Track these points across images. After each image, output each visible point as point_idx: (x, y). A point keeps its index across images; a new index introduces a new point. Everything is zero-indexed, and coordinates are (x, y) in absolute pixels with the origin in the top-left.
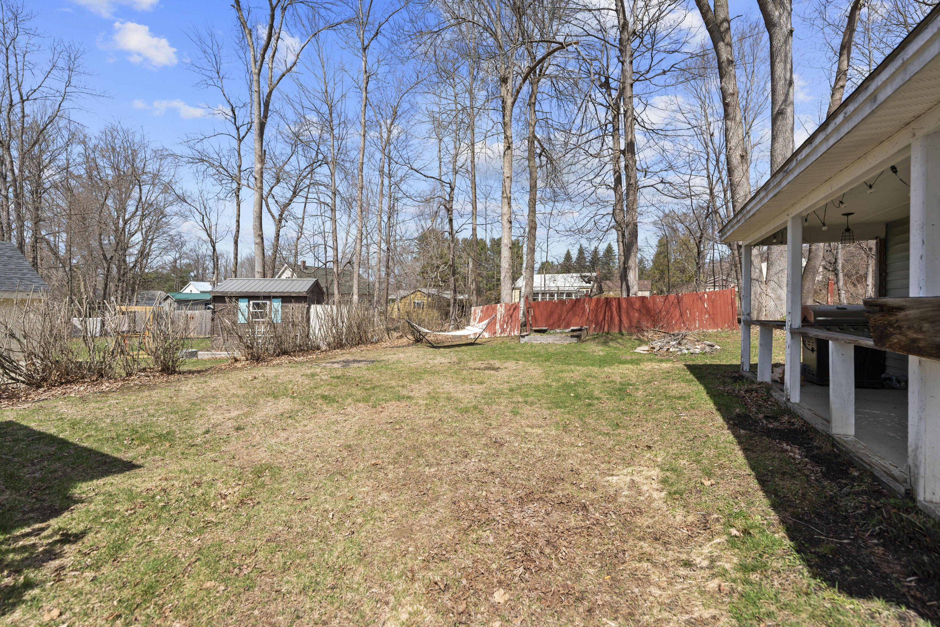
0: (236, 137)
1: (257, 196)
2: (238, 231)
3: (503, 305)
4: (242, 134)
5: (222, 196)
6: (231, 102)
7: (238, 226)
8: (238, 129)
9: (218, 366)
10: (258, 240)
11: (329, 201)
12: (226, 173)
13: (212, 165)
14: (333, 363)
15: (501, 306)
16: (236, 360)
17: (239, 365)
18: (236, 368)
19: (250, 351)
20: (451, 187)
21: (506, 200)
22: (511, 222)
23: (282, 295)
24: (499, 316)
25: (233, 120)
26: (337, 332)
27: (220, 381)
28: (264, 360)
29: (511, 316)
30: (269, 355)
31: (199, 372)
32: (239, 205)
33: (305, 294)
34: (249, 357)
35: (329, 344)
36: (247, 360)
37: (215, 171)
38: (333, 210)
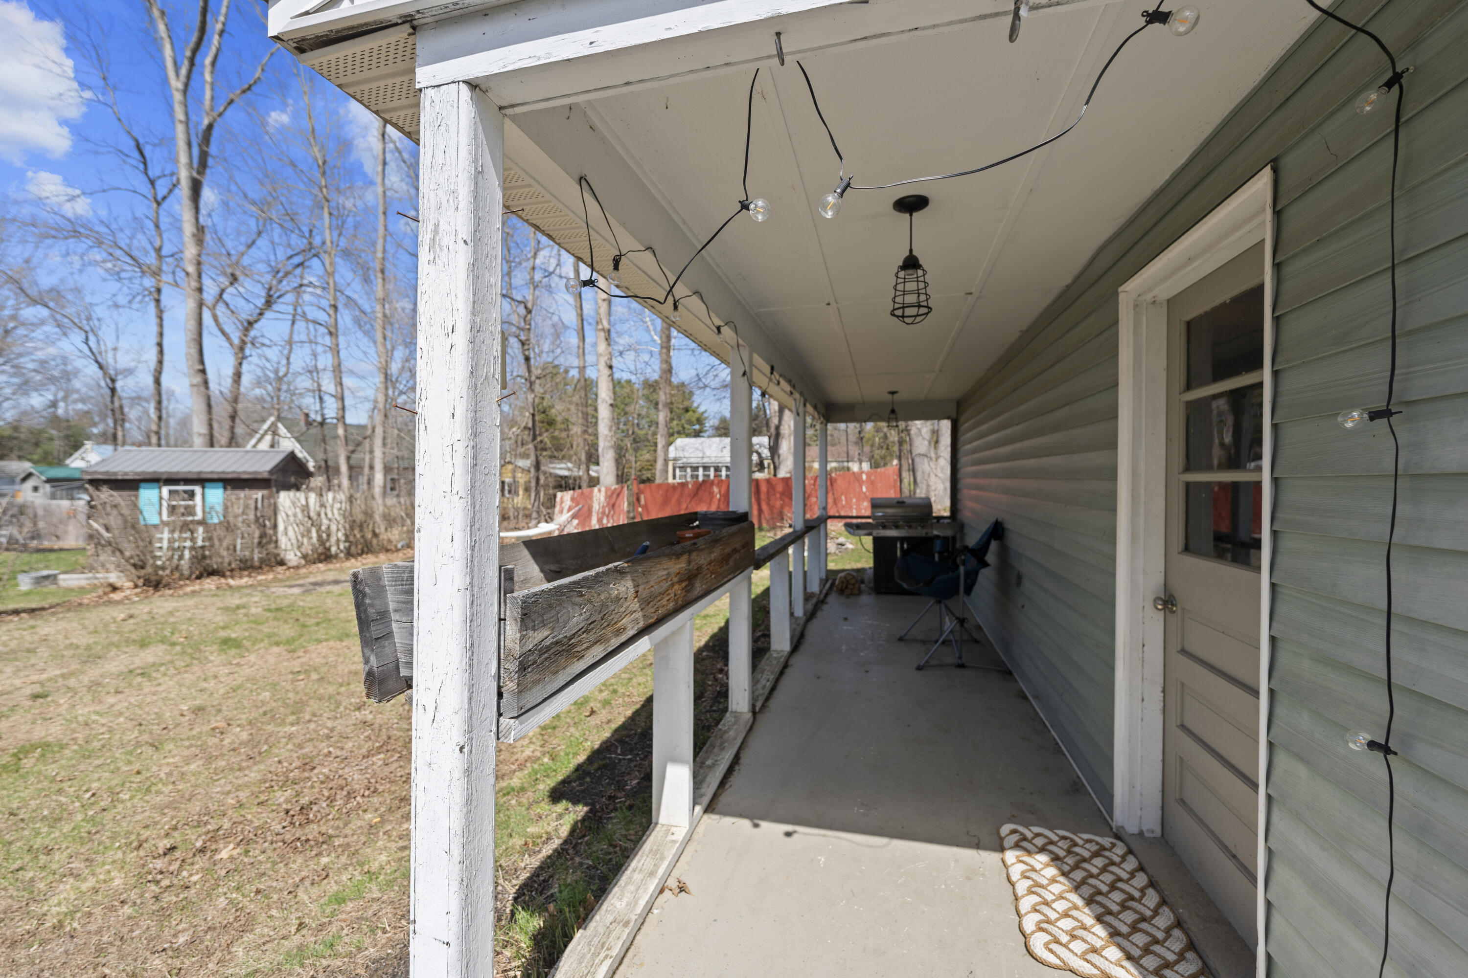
0: (150, 196)
1: (191, 304)
2: (160, 362)
3: (603, 489)
4: (162, 191)
5: (122, 300)
6: (134, 134)
7: (161, 352)
8: (152, 183)
9: (75, 599)
10: (198, 379)
11: (322, 317)
12: (128, 260)
13: (99, 243)
14: (291, 586)
15: (599, 491)
16: (114, 588)
17: (116, 596)
18: (111, 602)
19: (142, 572)
20: (526, 307)
21: (602, 334)
22: (611, 367)
23: (223, 476)
24: (596, 507)
25: (141, 167)
26: (319, 537)
27: (62, 625)
28: (167, 586)
29: (613, 505)
30: (182, 577)
31: (32, 611)
32: (161, 318)
33: (266, 476)
34: (140, 582)
35: (305, 557)
36: (136, 586)
37: (104, 255)
38: (333, 334)
